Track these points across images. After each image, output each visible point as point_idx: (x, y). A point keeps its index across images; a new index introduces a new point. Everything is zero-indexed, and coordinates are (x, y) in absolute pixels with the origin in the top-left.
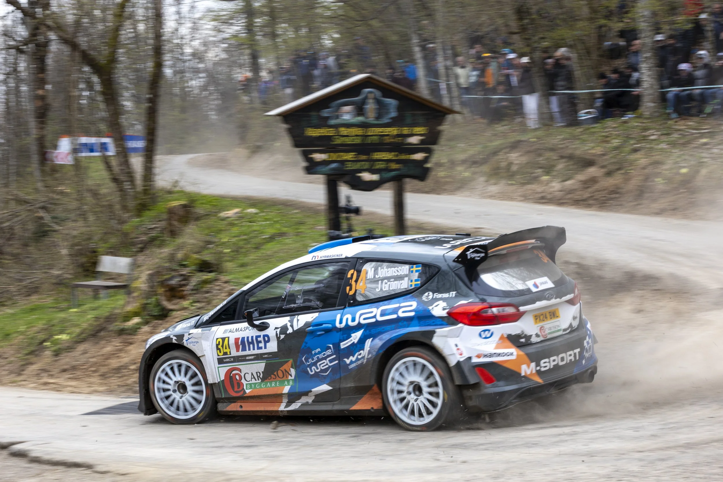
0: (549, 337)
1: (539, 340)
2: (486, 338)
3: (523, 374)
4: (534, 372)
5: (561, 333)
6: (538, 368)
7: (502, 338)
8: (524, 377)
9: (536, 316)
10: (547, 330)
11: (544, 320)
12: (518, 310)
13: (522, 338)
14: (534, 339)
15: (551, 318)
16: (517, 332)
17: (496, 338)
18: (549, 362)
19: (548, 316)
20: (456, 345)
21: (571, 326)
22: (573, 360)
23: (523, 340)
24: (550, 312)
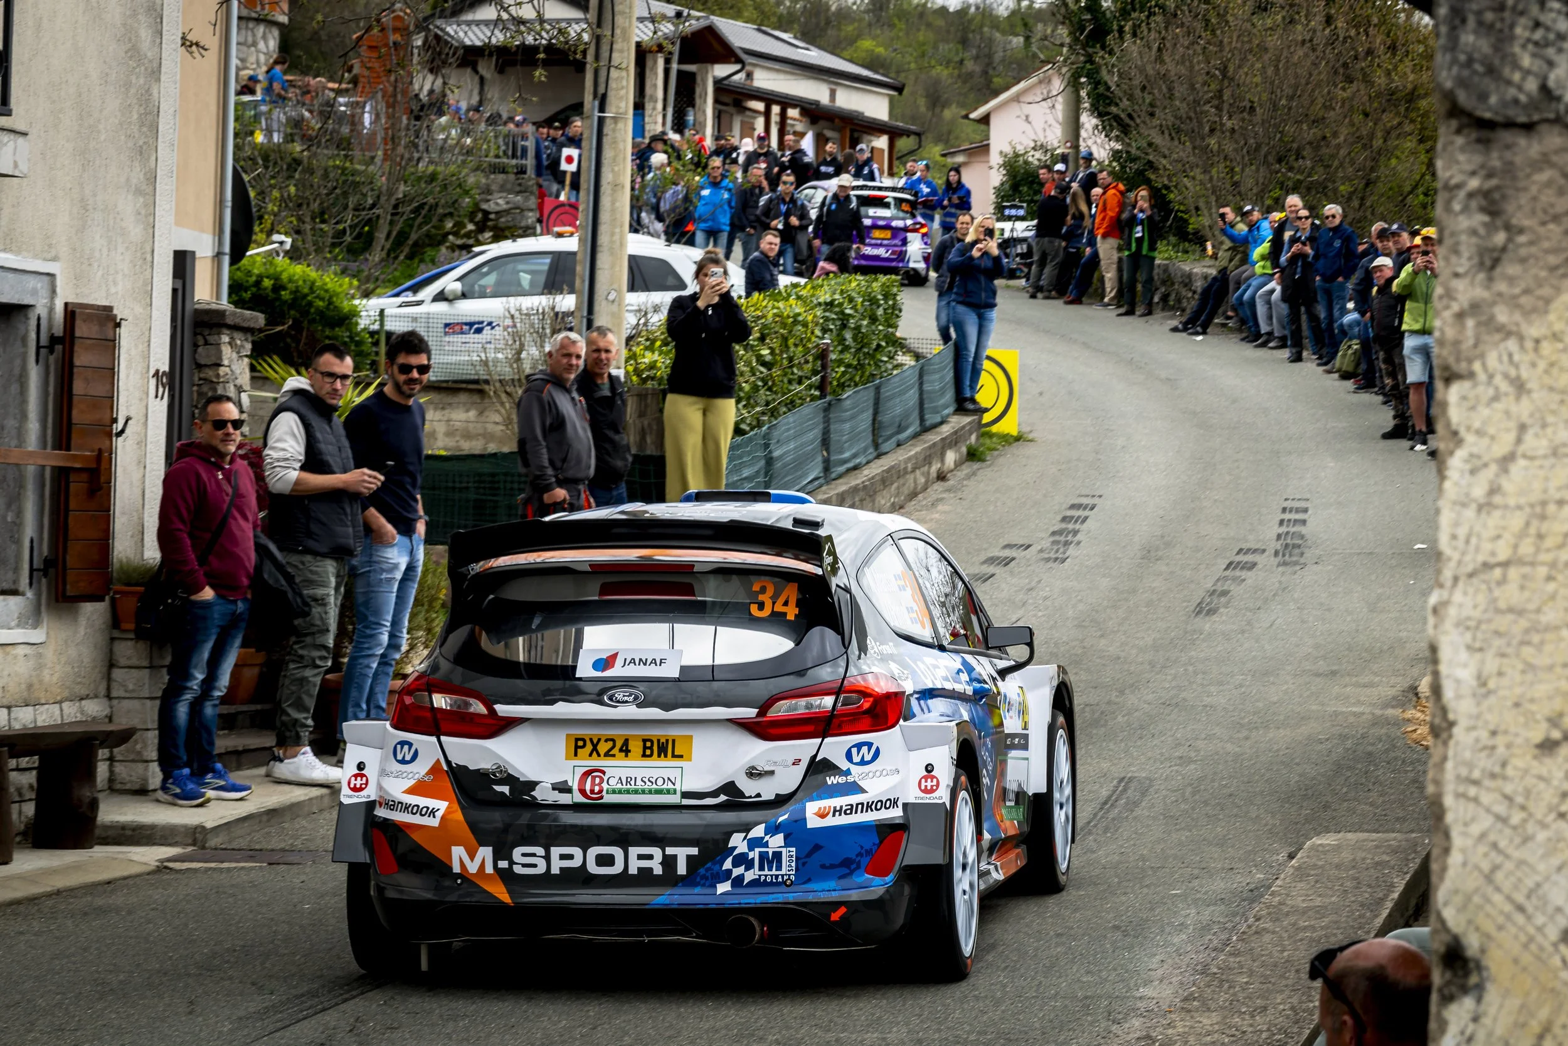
0: (608, 799)
1: (564, 799)
2: (403, 762)
3: (457, 869)
4: (489, 869)
5: (675, 799)
6: (503, 864)
7: (435, 769)
8: (459, 876)
9: (577, 740)
10: (613, 782)
11: (607, 754)
12: (493, 712)
13: (501, 782)
14: (544, 794)
15: (644, 755)
16: (485, 765)
17: (421, 768)
18: (547, 858)
19: (636, 747)
20: (361, 766)
21: (730, 788)
22: (658, 870)
23: (506, 789)
24: (645, 741)
